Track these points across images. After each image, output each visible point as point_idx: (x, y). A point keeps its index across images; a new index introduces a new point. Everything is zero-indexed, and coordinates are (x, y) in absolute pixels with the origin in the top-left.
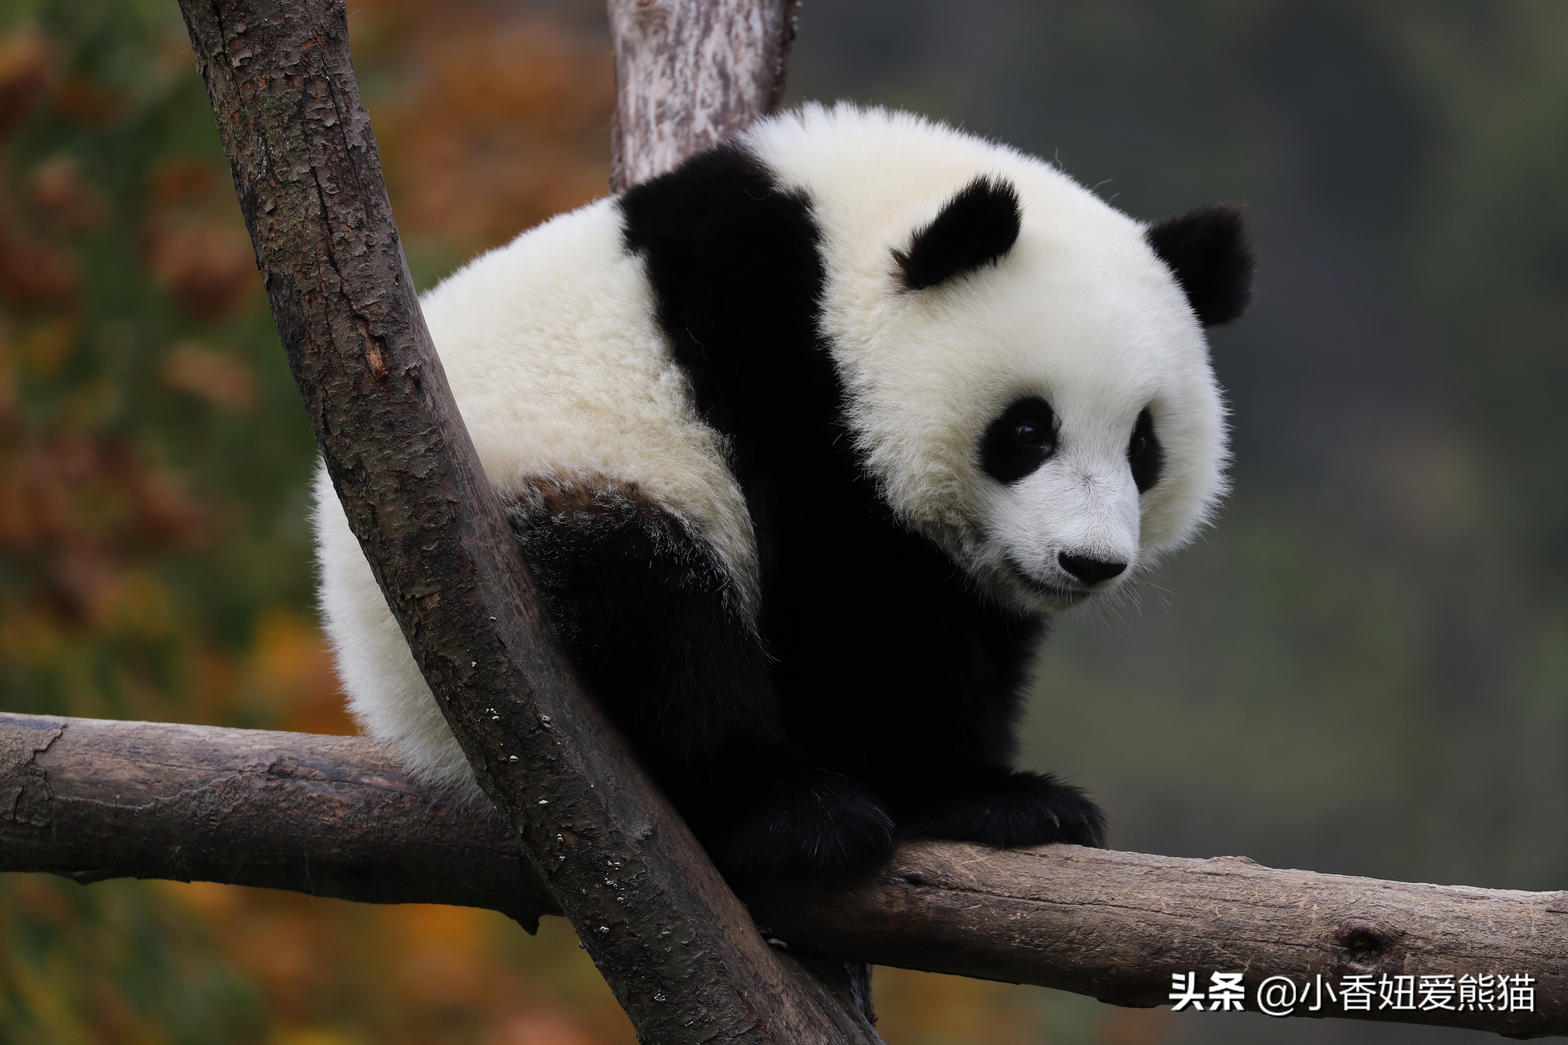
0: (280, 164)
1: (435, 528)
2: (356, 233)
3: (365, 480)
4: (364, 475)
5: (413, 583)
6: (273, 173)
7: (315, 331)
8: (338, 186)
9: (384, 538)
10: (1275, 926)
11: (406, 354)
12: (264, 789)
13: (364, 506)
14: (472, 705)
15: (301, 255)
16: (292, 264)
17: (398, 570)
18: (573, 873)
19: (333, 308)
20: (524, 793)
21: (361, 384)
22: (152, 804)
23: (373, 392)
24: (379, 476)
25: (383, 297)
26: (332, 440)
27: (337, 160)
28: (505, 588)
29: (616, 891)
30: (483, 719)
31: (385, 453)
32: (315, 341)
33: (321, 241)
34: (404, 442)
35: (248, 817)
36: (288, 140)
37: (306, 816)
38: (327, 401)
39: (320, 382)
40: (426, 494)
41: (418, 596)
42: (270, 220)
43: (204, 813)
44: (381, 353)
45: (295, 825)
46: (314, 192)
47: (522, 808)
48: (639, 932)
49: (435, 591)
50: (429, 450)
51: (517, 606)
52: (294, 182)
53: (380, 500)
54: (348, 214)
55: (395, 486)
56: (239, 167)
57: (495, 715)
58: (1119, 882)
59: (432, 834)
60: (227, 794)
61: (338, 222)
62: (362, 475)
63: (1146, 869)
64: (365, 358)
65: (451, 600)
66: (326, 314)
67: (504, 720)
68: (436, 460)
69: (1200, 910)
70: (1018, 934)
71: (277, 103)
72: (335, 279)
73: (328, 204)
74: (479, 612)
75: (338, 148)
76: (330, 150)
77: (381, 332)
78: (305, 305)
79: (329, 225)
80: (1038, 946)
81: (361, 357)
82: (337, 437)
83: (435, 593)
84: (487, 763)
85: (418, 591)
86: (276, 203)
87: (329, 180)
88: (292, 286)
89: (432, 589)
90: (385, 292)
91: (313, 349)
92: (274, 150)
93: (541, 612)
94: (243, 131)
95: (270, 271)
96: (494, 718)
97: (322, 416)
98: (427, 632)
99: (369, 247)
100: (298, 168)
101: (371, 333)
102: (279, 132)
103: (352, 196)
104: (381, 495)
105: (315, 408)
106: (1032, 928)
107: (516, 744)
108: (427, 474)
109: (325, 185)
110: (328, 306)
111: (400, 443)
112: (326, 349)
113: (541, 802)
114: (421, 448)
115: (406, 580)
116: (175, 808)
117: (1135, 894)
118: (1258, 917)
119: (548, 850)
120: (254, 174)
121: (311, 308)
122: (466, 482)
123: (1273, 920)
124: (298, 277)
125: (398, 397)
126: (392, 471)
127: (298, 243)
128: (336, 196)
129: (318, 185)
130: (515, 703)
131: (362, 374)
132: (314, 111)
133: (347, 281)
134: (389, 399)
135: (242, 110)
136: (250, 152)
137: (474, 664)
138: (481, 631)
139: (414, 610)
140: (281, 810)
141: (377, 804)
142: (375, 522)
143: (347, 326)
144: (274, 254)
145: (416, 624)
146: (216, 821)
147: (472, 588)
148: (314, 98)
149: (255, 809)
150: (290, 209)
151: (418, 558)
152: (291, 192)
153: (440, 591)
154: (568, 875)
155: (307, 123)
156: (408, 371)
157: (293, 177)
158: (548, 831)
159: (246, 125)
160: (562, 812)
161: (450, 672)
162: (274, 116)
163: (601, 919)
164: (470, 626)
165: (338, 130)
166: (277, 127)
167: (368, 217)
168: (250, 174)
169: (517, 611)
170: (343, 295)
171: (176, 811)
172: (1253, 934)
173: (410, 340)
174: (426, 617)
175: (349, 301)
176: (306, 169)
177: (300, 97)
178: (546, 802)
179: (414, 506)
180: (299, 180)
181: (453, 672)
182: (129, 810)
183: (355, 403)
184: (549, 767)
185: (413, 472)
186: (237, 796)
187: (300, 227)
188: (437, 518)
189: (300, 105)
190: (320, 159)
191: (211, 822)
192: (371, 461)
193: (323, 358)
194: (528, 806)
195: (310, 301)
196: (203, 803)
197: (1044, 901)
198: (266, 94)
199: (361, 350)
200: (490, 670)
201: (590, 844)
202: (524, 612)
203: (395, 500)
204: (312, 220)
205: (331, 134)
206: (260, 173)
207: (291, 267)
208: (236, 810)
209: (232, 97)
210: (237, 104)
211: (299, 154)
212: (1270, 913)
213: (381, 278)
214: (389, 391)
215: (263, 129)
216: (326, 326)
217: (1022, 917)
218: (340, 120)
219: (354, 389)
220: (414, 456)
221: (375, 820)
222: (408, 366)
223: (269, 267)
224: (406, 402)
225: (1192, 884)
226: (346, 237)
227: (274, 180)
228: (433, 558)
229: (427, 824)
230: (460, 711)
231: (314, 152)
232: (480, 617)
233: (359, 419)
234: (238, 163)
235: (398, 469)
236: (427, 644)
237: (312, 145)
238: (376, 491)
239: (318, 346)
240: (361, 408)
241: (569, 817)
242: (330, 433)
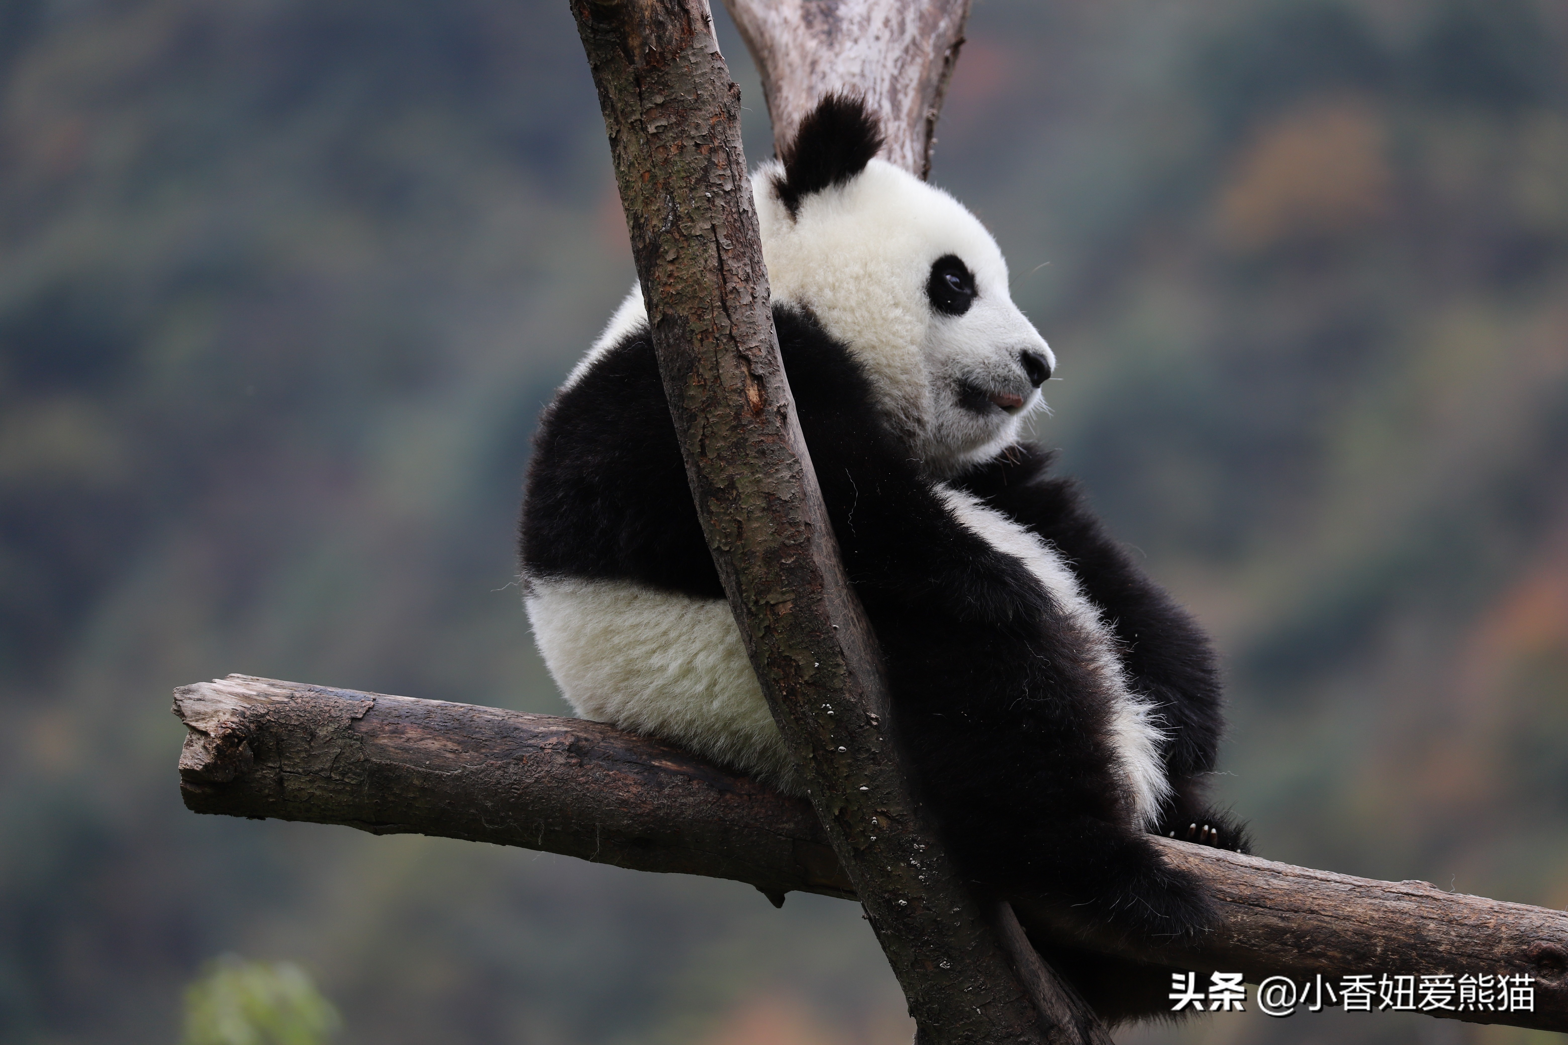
0: (685, 220)
1: (793, 544)
2: (744, 285)
3: (735, 499)
4: (735, 494)
5: (769, 591)
6: (678, 227)
7: (704, 367)
8: (732, 243)
9: (746, 550)
10: (1468, 942)
11: (777, 392)
12: (564, 765)
13: (730, 521)
14: (810, 700)
15: (698, 300)
16: (688, 306)
17: (755, 579)
18: (881, 852)
19: (722, 347)
20: (846, 780)
21: (741, 415)
22: (460, 771)
23: (750, 422)
24: (749, 496)
25: (762, 342)
26: (706, 462)
27: (732, 220)
28: (843, 602)
29: (919, 871)
30: (818, 713)
31: (757, 476)
32: (702, 375)
33: (716, 288)
34: (773, 468)
35: (549, 787)
36: (694, 199)
37: (602, 790)
38: (707, 428)
39: (703, 410)
40: (788, 514)
41: (772, 602)
42: (670, 268)
43: (507, 782)
44: (758, 390)
45: (592, 798)
46: (713, 246)
47: (842, 792)
48: (934, 906)
49: (789, 599)
50: (793, 477)
51: (852, 618)
52: (697, 236)
53: (748, 516)
54: (738, 267)
55: (763, 505)
56: (642, 220)
57: (830, 710)
58: (1328, 895)
59: (716, 813)
60: (529, 766)
61: (732, 274)
62: (733, 494)
63: (1350, 887)
64: (746, 393)
65: (802, 607)
66: (716, 352)
67: (837, 715)
68: (797, 486)
69: (1401, 924)
70: (1237, 934)
71: (687, 167)
72: (726, 322)
73: (725, 257)
74: (825, 620)
75: (733, 210)
76: (727, 211)
77: (761, 372)
78: (697, 344)
79: (723, 275)
80: (1254, 945)
81: (742, 392)
82: (713, 459)
83: (788, 601)
84: (813, 752)
85: (772, 598)
86: (679, 252)
87: (726, 237)
88: (685, 325)
89: (786, 597)
90: (763, 337)
91: (699, 382)
92: (680, 207)
93: (867, 625)
94: (652, 189)
95: (664, 312)
96: (829, 712)
97: (699, 441)
98: (776, 635)
99: (754, 298)
100: (701, 224)
101: (753, 372)
102: (686, 192)
103: (742, 253)
104: (749, 512)
105: (694, 433)
106: (1250, 929)
107: (846, 737)
108: (790, 497)
109: (723, 241)
110: (718, 345)
111: (770, 469)
112: (712, 382)
113: (861, 788)
114: (786, 474)
115: (762, 588)
116: (481, 776)
117: (1343, 907)
118: (1453, 933)
119: (861, 831)
120: (659, 227)
121: (702, 346)
122: (816, 507)
123: (1467, 937)
124: (692, 319)
125: (770, 429)
126: (761, 492)
127: (696, 289)
128: (730, 251)
129: (717, 241)
130: (849, 701)
131: (742, 406)
132: (716, 176)
133: (736, 325)
134: (763, 430)
135: (653, 170)
136: (657, 207)
137: (817, 664)
138: (826, 636)
139: (766, 615)
140: (580, 784)
141: (668, 784)
142: (740, 535)
143: (733, 364)
144: (671, 297)
145: (765, 627)
146: (518, 790)
147: (821, 599)
148: (717, 165)
149: (556, 781)
150: (691, 259)
151: (777, 569)
152: (693, 244)
153: (793, 599)
154: (875, 853)
155: (711, 186)
156: (779, 407)
157: (696, 231)
158: (864, 814)
159: (656, 184)
160: (879, 798)
161: (793, 670)
162: (683, 178)
163: (901, 894)
164: (816, 632)
165: (733, 194)
166: (685, 187)
167: (752, 272)
168: (655, 226)
169: (852, 622)
170: (731, 337)
171: (481, 779)
172: (1448, 947)
173: (780, 381)
174: (776, 621)
175: (736, 342)
176: (707, 226)
177: (706, 163)
178: (867, 788)
179: (778, 524)
180: (701, 235)
181: (796, 670)
182: (437, 775)
183: (734, 431)
184: (873, 759)
185: (780, 495)
186: (540, 769)
187: (699, 276)
188: (796, 536)
189: (706, 170)
190: (719, 218)
191: (513, 790)
192: (743, 483)
193: (709, 390)
194: (848, 791)
195: (702, 340)
196: (507, 773)
197: (1262, 907)
198: (677, 159)
199: (744, 385)
200: (830, 671)
201: (900, 827)
202: (857, 623)
203: (761, 518)
204: (710, 270)
205: (729, 197)
206: (665, 226)
207: (687, 310)
208: (537, 781)
209: (644, 159)
210: (649, 165)
211: (702, 212)
212: (1464, 931)
213: (761, 326)
214: (764, 423)
215: (672, 188)
216: (715, 363)
217: (1242, 919)
218: (735, 187)
219: (734, 419)
220: (781, 481)
221: (665, 797)
222: (779, 403)
223: (663, 309)
224: (776, 434)
225: (1392, 901)
226: (737, 287)
227: (678, 233)
228: (790, 570)
229: (712, 805)
230: (796, 704)
231: (715, 212)
232: (825, 624)
233: (736, 445)
234: (642, 216)
235: (767, 491)
236: (774, 644)
237: (714, 205)
238: (745, 508)
239: (705, 380)
240: (740, 436)
241: (885, 804)
242: (706, 455)
